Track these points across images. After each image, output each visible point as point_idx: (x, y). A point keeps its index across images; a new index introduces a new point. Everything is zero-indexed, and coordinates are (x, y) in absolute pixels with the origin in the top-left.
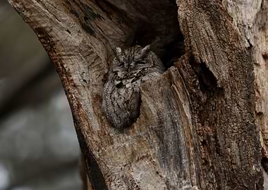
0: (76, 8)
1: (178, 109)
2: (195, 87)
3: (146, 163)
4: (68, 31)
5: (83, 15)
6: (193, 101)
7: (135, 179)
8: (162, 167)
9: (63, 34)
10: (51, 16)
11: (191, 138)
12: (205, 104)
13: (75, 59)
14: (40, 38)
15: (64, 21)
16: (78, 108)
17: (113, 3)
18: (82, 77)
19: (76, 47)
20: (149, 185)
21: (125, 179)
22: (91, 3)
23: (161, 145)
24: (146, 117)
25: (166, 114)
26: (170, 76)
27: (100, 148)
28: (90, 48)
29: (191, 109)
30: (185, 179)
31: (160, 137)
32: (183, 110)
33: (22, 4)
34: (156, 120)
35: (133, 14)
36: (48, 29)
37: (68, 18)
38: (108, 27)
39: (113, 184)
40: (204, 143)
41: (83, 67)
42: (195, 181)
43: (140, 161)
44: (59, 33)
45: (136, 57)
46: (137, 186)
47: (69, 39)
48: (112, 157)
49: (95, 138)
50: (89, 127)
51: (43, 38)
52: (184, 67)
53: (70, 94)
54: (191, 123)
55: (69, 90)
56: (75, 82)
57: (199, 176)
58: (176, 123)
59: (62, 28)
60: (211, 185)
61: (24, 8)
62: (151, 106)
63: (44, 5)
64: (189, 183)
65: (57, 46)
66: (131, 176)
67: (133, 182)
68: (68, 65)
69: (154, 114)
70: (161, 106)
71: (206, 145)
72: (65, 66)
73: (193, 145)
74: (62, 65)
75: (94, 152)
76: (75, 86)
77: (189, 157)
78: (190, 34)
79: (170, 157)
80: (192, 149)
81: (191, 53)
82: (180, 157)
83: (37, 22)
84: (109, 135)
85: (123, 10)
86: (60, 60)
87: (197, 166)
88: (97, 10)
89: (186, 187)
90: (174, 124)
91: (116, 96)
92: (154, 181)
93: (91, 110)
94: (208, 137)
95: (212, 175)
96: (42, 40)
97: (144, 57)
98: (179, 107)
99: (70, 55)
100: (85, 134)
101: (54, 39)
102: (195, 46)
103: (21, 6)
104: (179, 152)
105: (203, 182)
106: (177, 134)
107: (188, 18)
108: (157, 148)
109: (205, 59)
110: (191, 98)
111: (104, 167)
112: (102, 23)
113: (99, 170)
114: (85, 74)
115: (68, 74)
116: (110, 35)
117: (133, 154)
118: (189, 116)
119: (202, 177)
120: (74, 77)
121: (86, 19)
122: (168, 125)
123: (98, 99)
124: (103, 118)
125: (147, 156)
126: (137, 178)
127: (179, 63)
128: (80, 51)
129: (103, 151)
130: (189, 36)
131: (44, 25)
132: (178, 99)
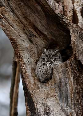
0: (27, 32)
1: (68, 78)
2: (76, 70)
3: (53, 98)
4: (23, 41)
5: (29, 35)
6: (74, 75)
7: (48, 104)
8: (60, 101)
9: (21, 42)
10: (17, 34)
11: (73, 90)
12: (78, 77)
13: (25, 53)
14: (11, 43)
15: (22, 37)
16: (25, 73)
17: (42, 31)
18: (28, 60)
19: (26, 48)
20: (54, 108)
21: (44, 104)
22: (33, 30)
23: (60, 92)
24: (54, 80)
25: (63, 79)
26: (66, 64)
27: (33, 90)
28: (32, 49)
29: (74, 79)
30: (69, 107)
31: (60, 89)
32: (70, 79)
33: (6, 28)
34: (59, 82)
35: (49, 37)
36: (16, 39)
37: (24, 36)
38: (39, 41)
39: (38, 105)
40: (78, 93)
41: (28, 56)
42: (73, 108)
43: (51, 97)
44: (20, 41)
45: (53, 54)
46: (49, 108)
47: (24, 44)
48: (39, 94)
49: (32, 86)
50: (29, 81)
51: (13, 43)
52: (72, 61)
53: (22, 66)
54: (73, 84)
55: (22, 65)
56: (25, 62)
57: (75, 106)
58: (67, 84)
59: (21, 40)
60: (79, 110)
61: (7, 30)
62: (57, 76)
63: (15, 29)
64: (71, 109)
65: (19, 46)
66: (46, 103)
67: (47, 106)
68: (22, 55)
69: (58, 79)
70: (61, 76)
71: (78, 94)
72: (21, 55)
73: (73, 93)
74: (20, 55)
75: (30, 92)
76: (24, 64)
77: (71, 98)
78: (76, 48)
79: (63, 97)
80: (73, 95)
81: (75, 56)
82: (67, 98)
83: (11, 36)
84: (38, 85)
85: (45, 35)
86: (19, 52)
87: (74, 102)
88: (35, 33)
89: (69, 110)
90: (66, 84)
91: (42, 68)
92: (56, 106)
93: (30, 74)
94: (80, 91)
95: (80, 106)
96: (13, 44)
97: (56, 54)
98: (69, 77)
99: (23, 51)
100: (27, 84)
101: (17, 44)
102: (77, 53)
103: (6, 29)
104: (67, 96)
105: (76, 109)
106: (67, 88)
107: (75, 42)
108: (59, 93)
109: (80, 59)
110: (74, 74)
111: (34, 98)
112: (36, 39)
113: (32, 99)
114: (29, 59)
115: (22, 58)
116: (39, 44)
117: (48, 94)
118: (72, 81)
119: (76, 107)
120: (24, 60)
121: (30, 36)
122: (63, 84)
123: (34, 70)
124: (35, 78)
125: (54, 96)
126: (49, 104)
127: (70, 59)
128: (28, 49)
129: (34, 91)
130: (75, 49)
131: (14, 38)
132: (69, 74)
